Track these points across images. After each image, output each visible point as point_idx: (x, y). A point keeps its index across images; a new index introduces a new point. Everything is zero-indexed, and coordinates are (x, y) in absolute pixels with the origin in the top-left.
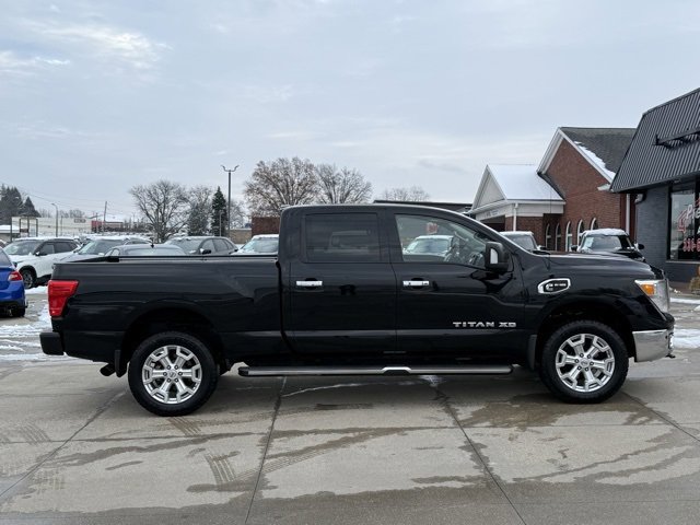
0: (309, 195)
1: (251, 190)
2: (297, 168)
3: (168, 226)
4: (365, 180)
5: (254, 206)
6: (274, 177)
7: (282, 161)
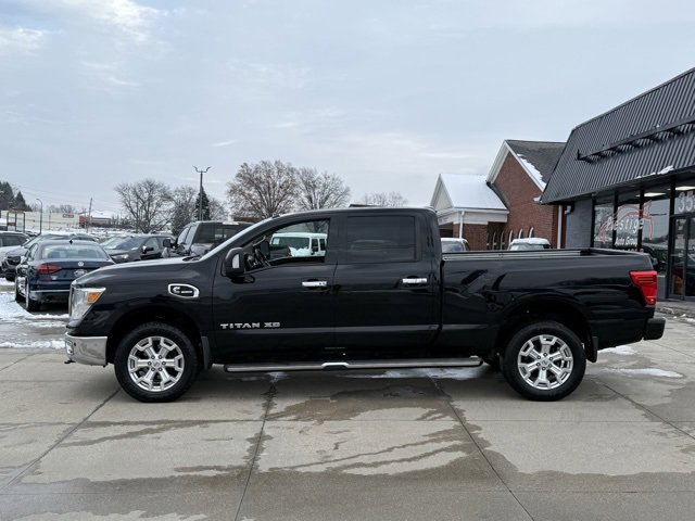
0: (289, 198)
1: (233, 191)
2: (279, 171)
3: (152, 223)
4: (344, 186)
5: (236, 206)
6: (257, 179)
7: (264, 163)
